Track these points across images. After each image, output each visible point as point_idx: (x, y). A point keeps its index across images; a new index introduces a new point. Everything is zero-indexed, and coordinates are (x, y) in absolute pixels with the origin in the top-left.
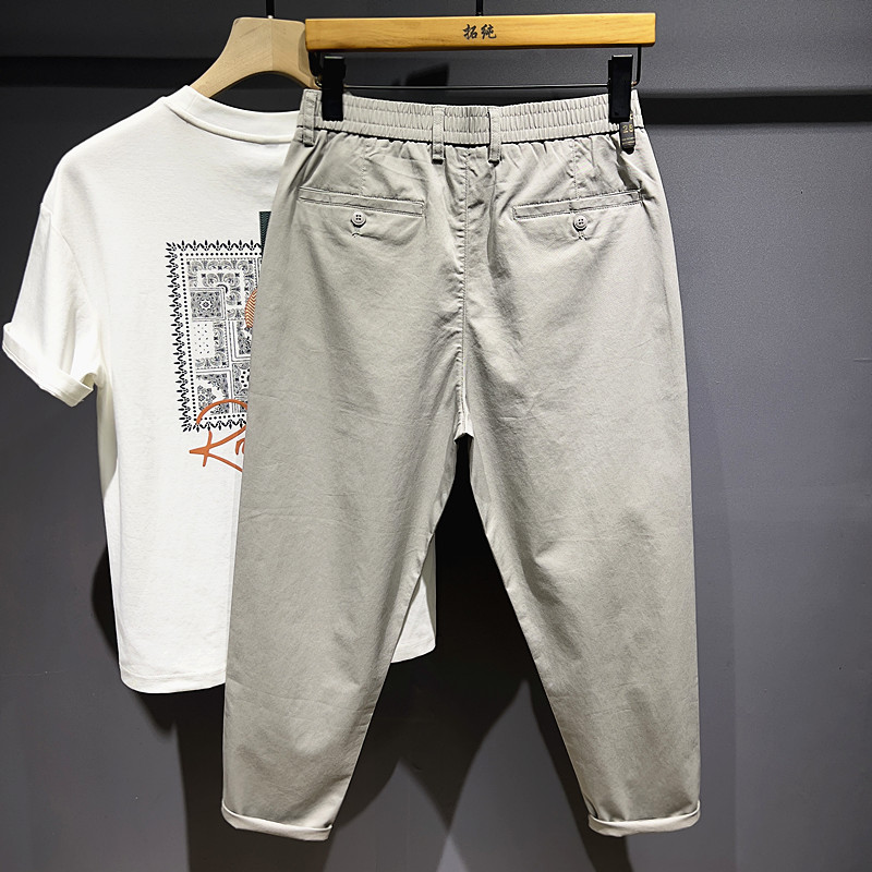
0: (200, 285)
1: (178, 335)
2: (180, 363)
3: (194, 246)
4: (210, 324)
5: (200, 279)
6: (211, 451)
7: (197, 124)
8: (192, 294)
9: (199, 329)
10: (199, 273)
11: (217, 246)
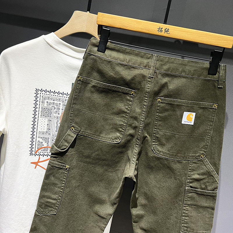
0: (45, 105)
1: (34, 121)
2: (33, 132)
3: (46, 91)
4: (47, 120)
5: (46, 103)
6: (39, 164)
7: (54, 47)
8: (42, 108)
9: (42, 120)
10: (46, 101)
11: (54, 92)
